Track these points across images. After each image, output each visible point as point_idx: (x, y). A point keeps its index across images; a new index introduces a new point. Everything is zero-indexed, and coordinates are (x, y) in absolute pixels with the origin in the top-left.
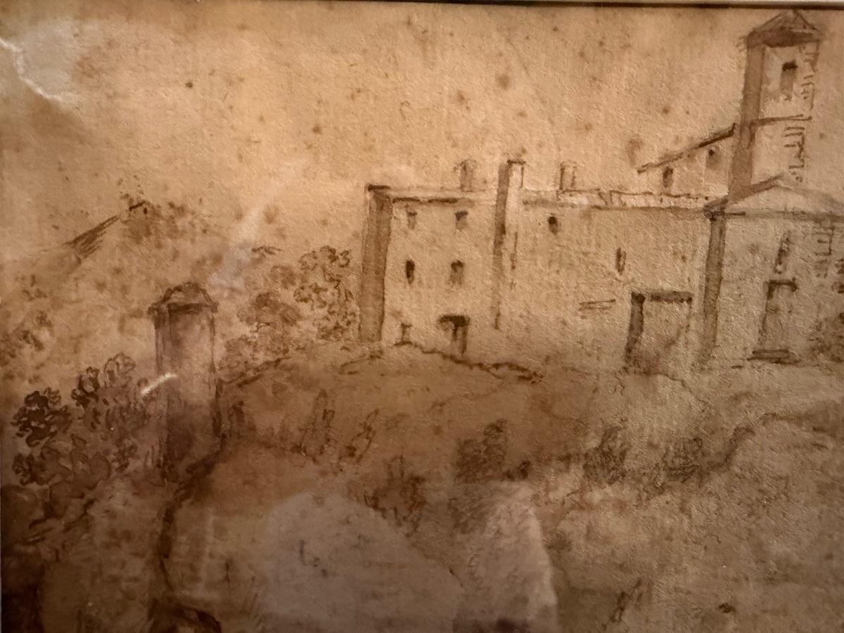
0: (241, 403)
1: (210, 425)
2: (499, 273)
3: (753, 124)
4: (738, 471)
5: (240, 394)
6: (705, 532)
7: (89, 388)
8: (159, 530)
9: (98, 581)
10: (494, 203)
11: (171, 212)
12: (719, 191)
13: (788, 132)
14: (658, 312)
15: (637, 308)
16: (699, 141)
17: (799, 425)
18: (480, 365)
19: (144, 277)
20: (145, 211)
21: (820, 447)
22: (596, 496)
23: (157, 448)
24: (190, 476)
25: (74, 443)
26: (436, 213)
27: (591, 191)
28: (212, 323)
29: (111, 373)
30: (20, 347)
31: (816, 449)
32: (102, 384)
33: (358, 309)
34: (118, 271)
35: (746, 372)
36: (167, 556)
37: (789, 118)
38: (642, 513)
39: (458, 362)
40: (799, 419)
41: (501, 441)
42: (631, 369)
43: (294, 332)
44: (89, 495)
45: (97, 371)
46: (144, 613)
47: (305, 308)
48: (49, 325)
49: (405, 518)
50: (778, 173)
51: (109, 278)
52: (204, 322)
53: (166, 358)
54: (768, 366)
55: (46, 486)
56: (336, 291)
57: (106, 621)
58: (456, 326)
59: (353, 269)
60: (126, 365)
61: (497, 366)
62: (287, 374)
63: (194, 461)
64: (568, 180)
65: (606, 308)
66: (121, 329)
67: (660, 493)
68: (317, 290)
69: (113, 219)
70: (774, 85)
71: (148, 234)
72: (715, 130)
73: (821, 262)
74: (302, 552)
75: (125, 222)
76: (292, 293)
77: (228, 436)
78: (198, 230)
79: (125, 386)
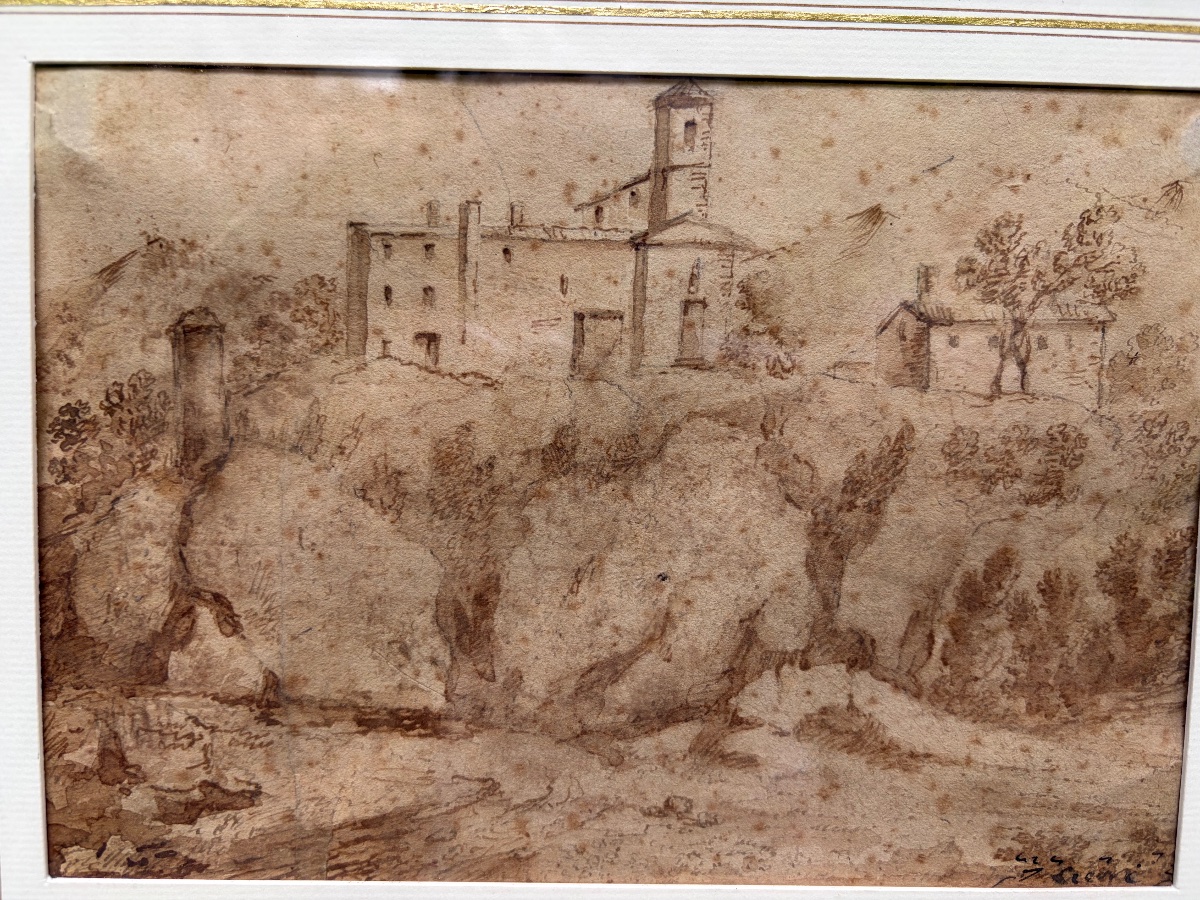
0: (247, 411)
1: (220, 431)
2: (464, 296)
3: (664, 170)
4: (669, 460)
5: (245, 402)
6: (644, 514)
7: (115, 399)
8: (178, 522)
9: (125, 568)
10: (457, 237)
11: (183, 247)
12: (640, 225)
13: (694, 177)
14: (595, 327)
15: (579, 325)
16: (623, 184)
17: (716, 421)
18: (451, 375)
19: (161, 303)
20: (161, 246)
21: (734, 439)
22: (552, 486)
23: (175, 451)
24: (204, 474)
25: (102, 448)
26: (407, 243)
27: (537, 227)
28: (220, 342)
29: (134, 386)
30: (55, 364)
31: (731, 441)
32: (126, 397)
33: (345, 327)
34: (139, 297)
35: (669, 377)
36: (184, 545)
37: (694, 165)
38: (593, 499)
39: (433, 372)
40: (716, 416)
41: (470, 439)
42: (576, 377)
43: (291, 349)
44: (117, 492)
45: (122, 385)
46: (166, 597)
47: (299, 327)
48: (80, 345)
49: (390, 507)
50: (687, 210)
51: (131, 304)
52: (214, 341)
53: (182, 373)
54: (687, 372)
55: (78, 485)
56: (325, 313)
57: (132, 603)
58: (429, 342)
59: (340, 294)
60: (147, 379)
61: (464, 375)
62: (285, 385)
63: (207, 462)
64: (516, 216)
65: (553, 325)
66: (143, 348)
67: (607, 482)
68: (309, 312)
69: (134, 253)
70: (680, 139)
71: (164, 265)
72: (635, 175)
73: (726, 284)
74: (300, 538)
75: (144, 256)
76: (288, 315)
77: (236, 439)
78: (207, 262)
79: (146, 398)
